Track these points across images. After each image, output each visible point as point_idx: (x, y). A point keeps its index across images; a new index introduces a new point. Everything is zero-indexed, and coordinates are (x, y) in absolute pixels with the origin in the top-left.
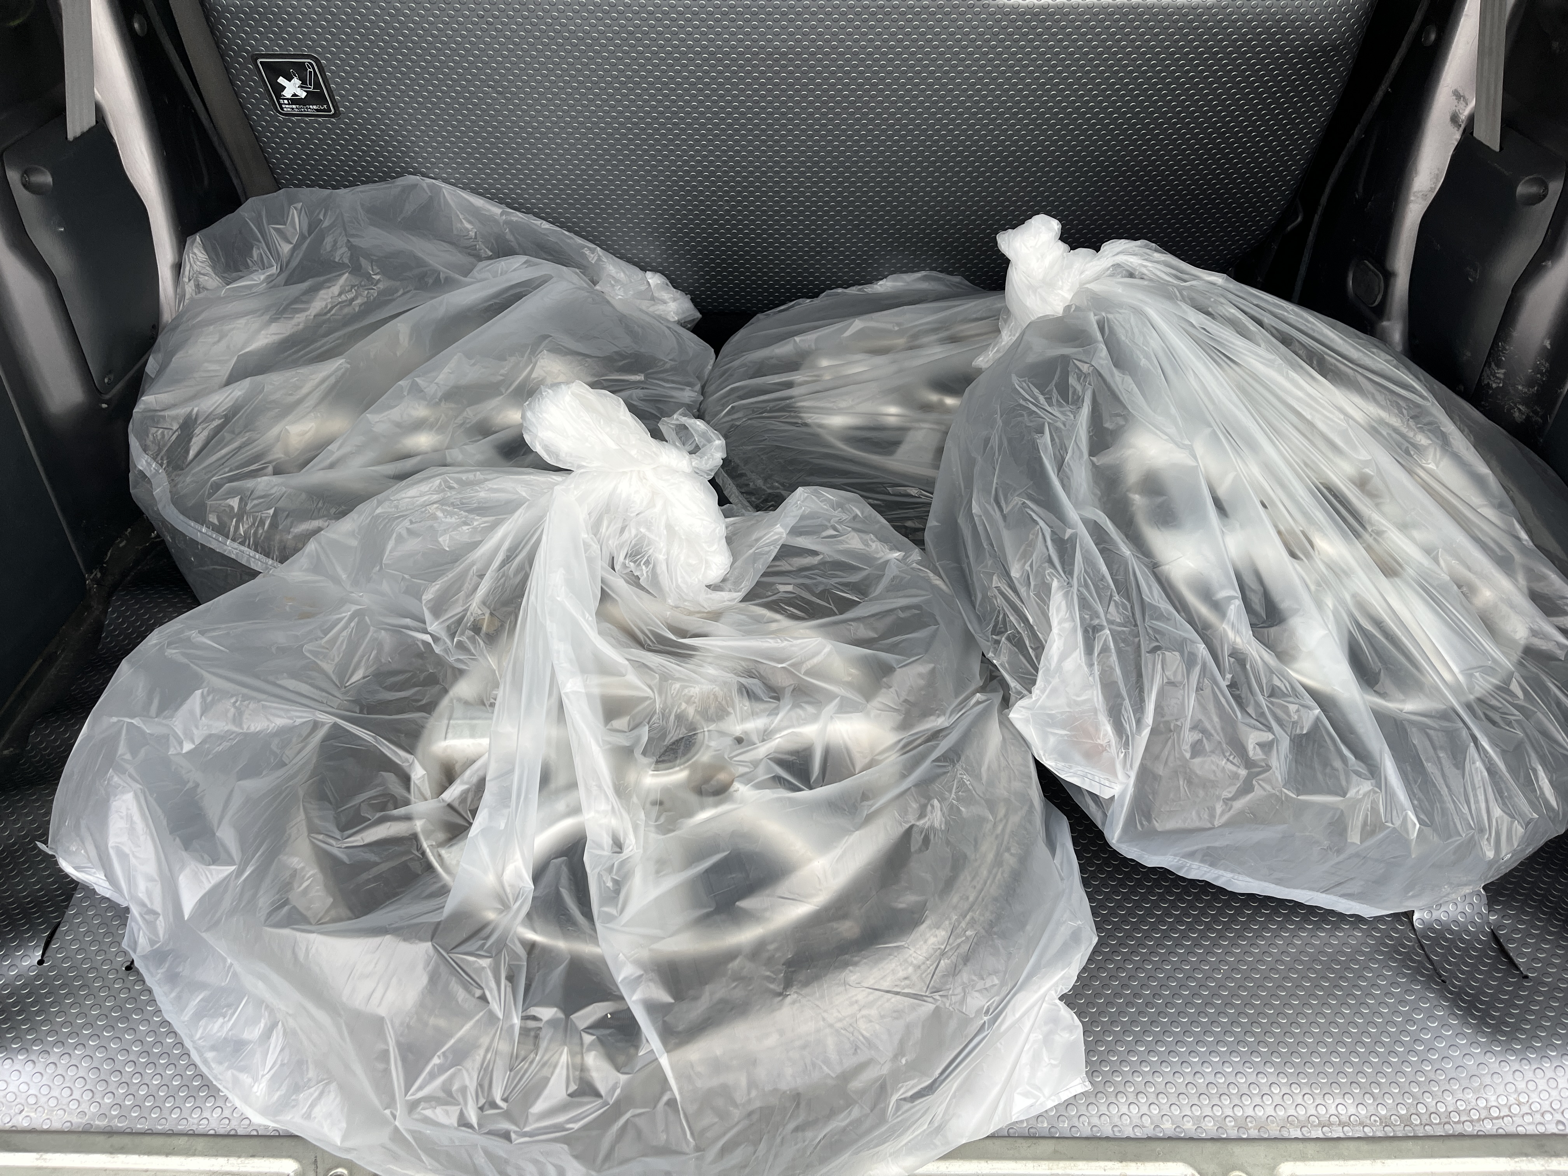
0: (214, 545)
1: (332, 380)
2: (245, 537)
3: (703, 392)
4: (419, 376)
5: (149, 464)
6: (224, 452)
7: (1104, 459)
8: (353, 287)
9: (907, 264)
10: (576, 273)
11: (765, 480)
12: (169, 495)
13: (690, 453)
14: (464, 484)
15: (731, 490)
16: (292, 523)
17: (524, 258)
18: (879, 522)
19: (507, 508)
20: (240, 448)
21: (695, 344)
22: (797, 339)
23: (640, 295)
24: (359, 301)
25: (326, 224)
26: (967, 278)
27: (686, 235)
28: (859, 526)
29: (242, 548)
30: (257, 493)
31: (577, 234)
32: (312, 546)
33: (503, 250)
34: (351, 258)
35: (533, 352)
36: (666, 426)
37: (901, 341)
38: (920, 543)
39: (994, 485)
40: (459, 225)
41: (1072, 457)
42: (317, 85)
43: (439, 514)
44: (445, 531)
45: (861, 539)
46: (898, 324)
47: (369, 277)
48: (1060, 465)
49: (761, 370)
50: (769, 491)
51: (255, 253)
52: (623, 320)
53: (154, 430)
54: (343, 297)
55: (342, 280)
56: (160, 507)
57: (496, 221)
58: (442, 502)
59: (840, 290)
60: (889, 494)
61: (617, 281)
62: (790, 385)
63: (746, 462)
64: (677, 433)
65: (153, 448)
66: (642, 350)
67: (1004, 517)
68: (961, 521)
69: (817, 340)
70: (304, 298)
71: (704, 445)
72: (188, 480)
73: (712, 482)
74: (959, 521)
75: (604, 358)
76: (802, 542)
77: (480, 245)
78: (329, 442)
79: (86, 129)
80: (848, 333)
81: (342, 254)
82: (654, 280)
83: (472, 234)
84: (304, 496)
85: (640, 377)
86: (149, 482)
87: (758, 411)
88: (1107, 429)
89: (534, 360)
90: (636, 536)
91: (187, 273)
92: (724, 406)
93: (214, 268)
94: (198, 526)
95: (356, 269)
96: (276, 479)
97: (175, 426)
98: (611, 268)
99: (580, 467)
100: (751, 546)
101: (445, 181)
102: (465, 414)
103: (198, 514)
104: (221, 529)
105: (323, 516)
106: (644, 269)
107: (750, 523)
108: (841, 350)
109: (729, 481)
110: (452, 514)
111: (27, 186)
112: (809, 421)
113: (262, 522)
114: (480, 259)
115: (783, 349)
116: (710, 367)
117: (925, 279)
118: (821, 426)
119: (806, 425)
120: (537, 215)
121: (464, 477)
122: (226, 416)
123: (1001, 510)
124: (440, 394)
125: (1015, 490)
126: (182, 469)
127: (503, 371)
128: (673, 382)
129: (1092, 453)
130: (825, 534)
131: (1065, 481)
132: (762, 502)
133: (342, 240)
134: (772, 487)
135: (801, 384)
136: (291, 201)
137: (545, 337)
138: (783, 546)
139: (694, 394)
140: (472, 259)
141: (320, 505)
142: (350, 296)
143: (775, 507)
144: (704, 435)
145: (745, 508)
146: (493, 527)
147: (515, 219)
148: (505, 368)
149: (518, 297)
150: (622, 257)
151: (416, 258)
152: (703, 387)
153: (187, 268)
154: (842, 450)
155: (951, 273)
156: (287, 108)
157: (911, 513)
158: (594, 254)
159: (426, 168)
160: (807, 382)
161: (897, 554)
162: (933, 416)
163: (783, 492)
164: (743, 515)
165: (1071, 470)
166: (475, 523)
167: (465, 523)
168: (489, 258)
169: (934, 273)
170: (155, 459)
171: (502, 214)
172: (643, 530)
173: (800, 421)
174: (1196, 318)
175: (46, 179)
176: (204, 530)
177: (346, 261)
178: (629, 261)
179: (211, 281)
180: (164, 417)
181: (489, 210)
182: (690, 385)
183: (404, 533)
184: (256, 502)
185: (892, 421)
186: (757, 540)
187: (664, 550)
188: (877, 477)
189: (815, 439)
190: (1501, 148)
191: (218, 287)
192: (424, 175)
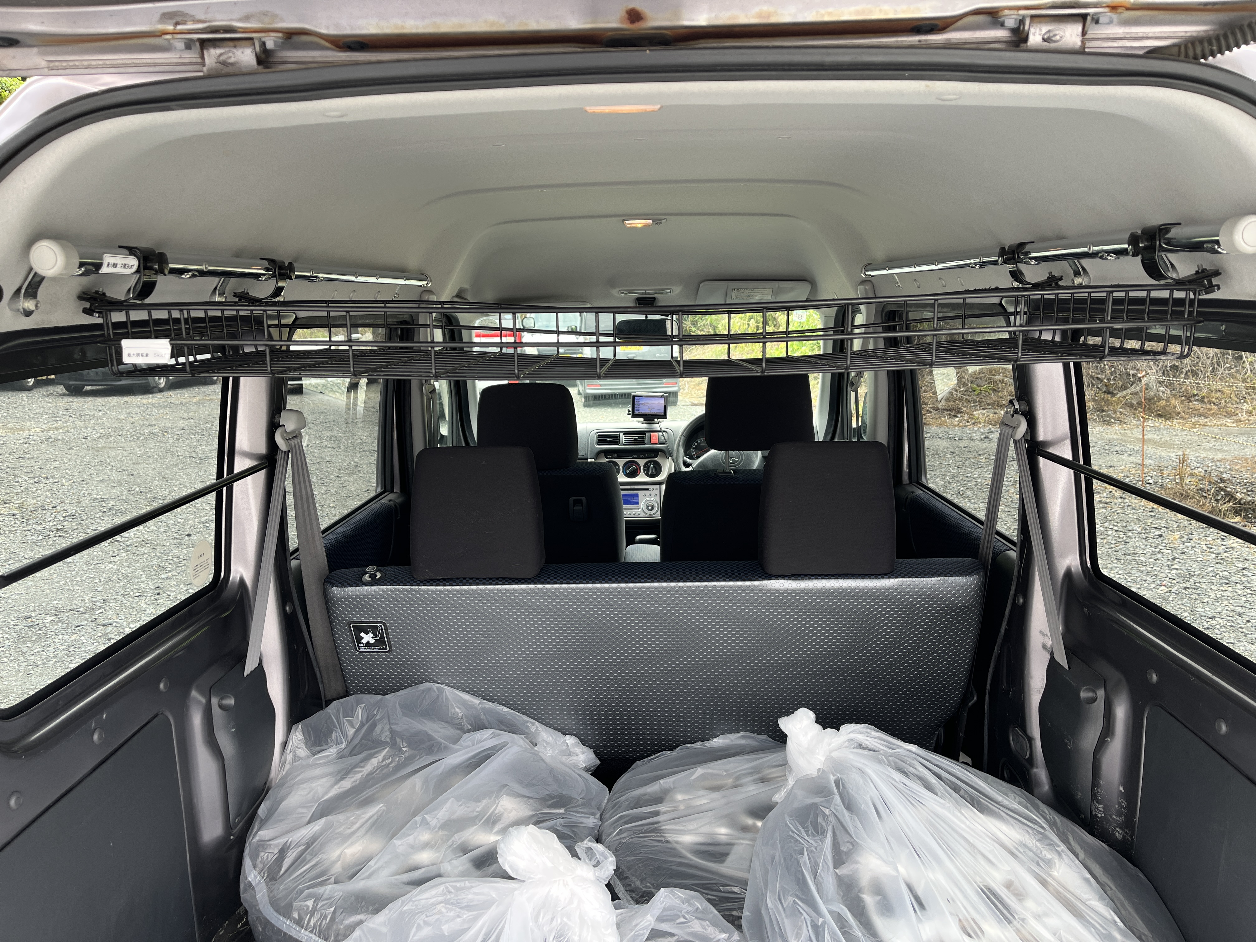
0: (293, 933)
1: (375, 817)
2: (314, 928)
3: (601, 819)
4: (427, 814)
5: (255, 877)
6: (304, 868)
7: (843, 871)
8: (390, 756)
9: (731, 728)
10: (522, 738)
11: (642, 881)
12: (267, 898)
13: (595, 866)
14: (457, 889)
15: (620, 890)
16: (344, 917)
17: (490, 731)
18: (712, 912)
19: (485, 906)
20: (314, 866)
21: (596, 784)
22: (661, 781)
23: (563, 753)
24: (393, 765)
25: (378, 717)
26: (770, 736)
27: (592, 712)
28: (699, 915)
29: (311, 935)
30: (325, 896)
31: (524, 713)
32: (357, 933)
33: (478, 726)
34: (391, 739)
35: (497, 797)
36: (580, 848)
37: (730, 781)
38: (739, 927)
39: (778, 889)
40: (453, 711)
41: (822, 870)
42: (382, 636)
43: (444, 910)
44: (447, 922)
45: (701, 924)
46: (726, 771)
47: (400, 750)
48: (815, 875)
49: (638, 803)
50: (644, 889)
51: (334, 735)
52: (552, 771)
53: (262, 854)
54: (384, 763)
55: (384, 753)
56: (261, 907)
57: (476, 708)
58: (446, 902)
59: (689, 745)
60: (721, 891)
61: (547, 743)
62: (657, 814)
63: (629, 869)
64: (586, 853)
65: (260, 866)
66: (564, 793)
67: (784, 909)
68: (763, 912)
69: (674, 782)
70: (362, 764)
71: (603, 861)
72: (282, 888)
73: (609, 886)
74: (762, 912)
75: (541, 799)
76: (665, 927)
77: (464, 722)
78: (369, 859)
79: (253, 669)
80: (693, 778)
81: (386, 736)
82: (571, 740)
83: (460, 715)
84: (353, 898)
85: (562, 811)
86: (254, 889)
87: (636, 832)
88: (843, 851)
89: (497, 802)
90: (561, 923)
91: (289, 748)
92: (615, 829)
93: (306, 744)
94: (285, 920)
95: (393, 744)
96: (336, 886)
97: (276, 851)
98: (544, 734)
99: (530, 878)
100: (632, 930)
101: (447, 685)
102: (453, 839)
103: (286, 911)
104: (299, 922)
105: (364, 912)
106: (564, 734)
107: (631, 914)
108: (690, 787)
109: (618, 882)
110: (450, 910)
111: (221, 707)
112: (670, 839)
113: (326, 917)
114: (465, 732)
115: (652, 789)
116: (606, 801)
117: (743, 737)
118: (677, 842)
119: (667, 842)
120: (500, 703)
121: (458, 885)
122: (308, 843)
123: (783, 906)
124: (438, 825)
125: (789, 891)
126: (276, 880)
127: (478, 809)
128: (582, 813)
129: (835, 867)
130: (678, 921)
131: (819, 885)
132: (640, 898)
133: (387, 727)
134: (646, 887)
135: (664, 813)
136: (358, 703)
137: (505, 786)
138: (652, 930)
139: (595, 821)
140: (459, 732)
141: (363, 904)
142: (388, 762)
143: (648, 901)
144: (602, 854)
145: (628, 901)
146: (476, 919)
147: (487, 706)
148: (480, 806)
149: (487, 757)
150: (550, 726)
151: (428, 735)
152: (601, 815)
153: (291, 744)
154: (691, 860)
155: (759, 734)
156: (362, 649)
157: (735, 905)
158: (535, 727)
159: (437, 678)
160: (668, 812)
161: (724, 936)
162: (749, 835)
163: (653, 890)
164: (627, 908)
165: (822, 878)
166: (465, 916)
167: (459, 916)
168: (469, 731)
169: (749, 734)
170: (260, 873)
171: (479, 704)
172: (565, 919)
173: (663, 839)
174: (898, 776)
175: (231, 701)
176: (288, 923)
177: (388, 740)
178: (555, 728)
179: (303, 752)
180: (270, 845)
181: (472, 702)
182: (593, 814)
183: (421, 923)
184: (324, 902)
185: (723, 839)
186: (636, 925)
187: (578, 933)
188: (713, 879)
189: (673, 852)
190: (1069, 668)
191: (308, 757)
192: (435, 682)
